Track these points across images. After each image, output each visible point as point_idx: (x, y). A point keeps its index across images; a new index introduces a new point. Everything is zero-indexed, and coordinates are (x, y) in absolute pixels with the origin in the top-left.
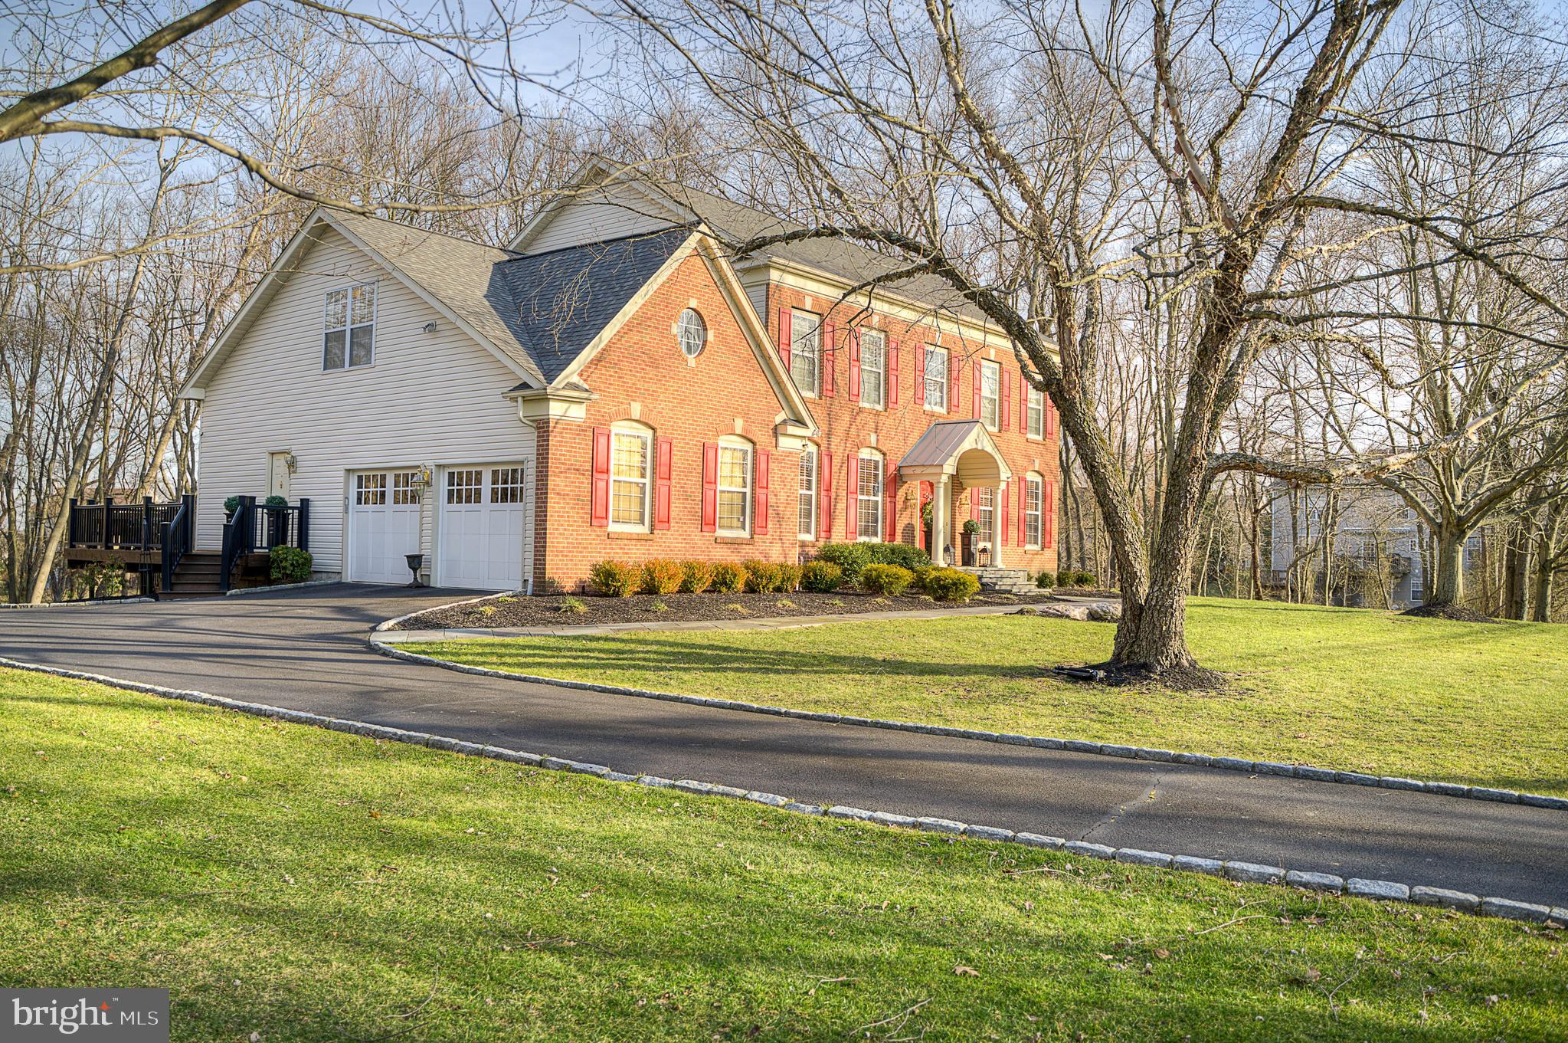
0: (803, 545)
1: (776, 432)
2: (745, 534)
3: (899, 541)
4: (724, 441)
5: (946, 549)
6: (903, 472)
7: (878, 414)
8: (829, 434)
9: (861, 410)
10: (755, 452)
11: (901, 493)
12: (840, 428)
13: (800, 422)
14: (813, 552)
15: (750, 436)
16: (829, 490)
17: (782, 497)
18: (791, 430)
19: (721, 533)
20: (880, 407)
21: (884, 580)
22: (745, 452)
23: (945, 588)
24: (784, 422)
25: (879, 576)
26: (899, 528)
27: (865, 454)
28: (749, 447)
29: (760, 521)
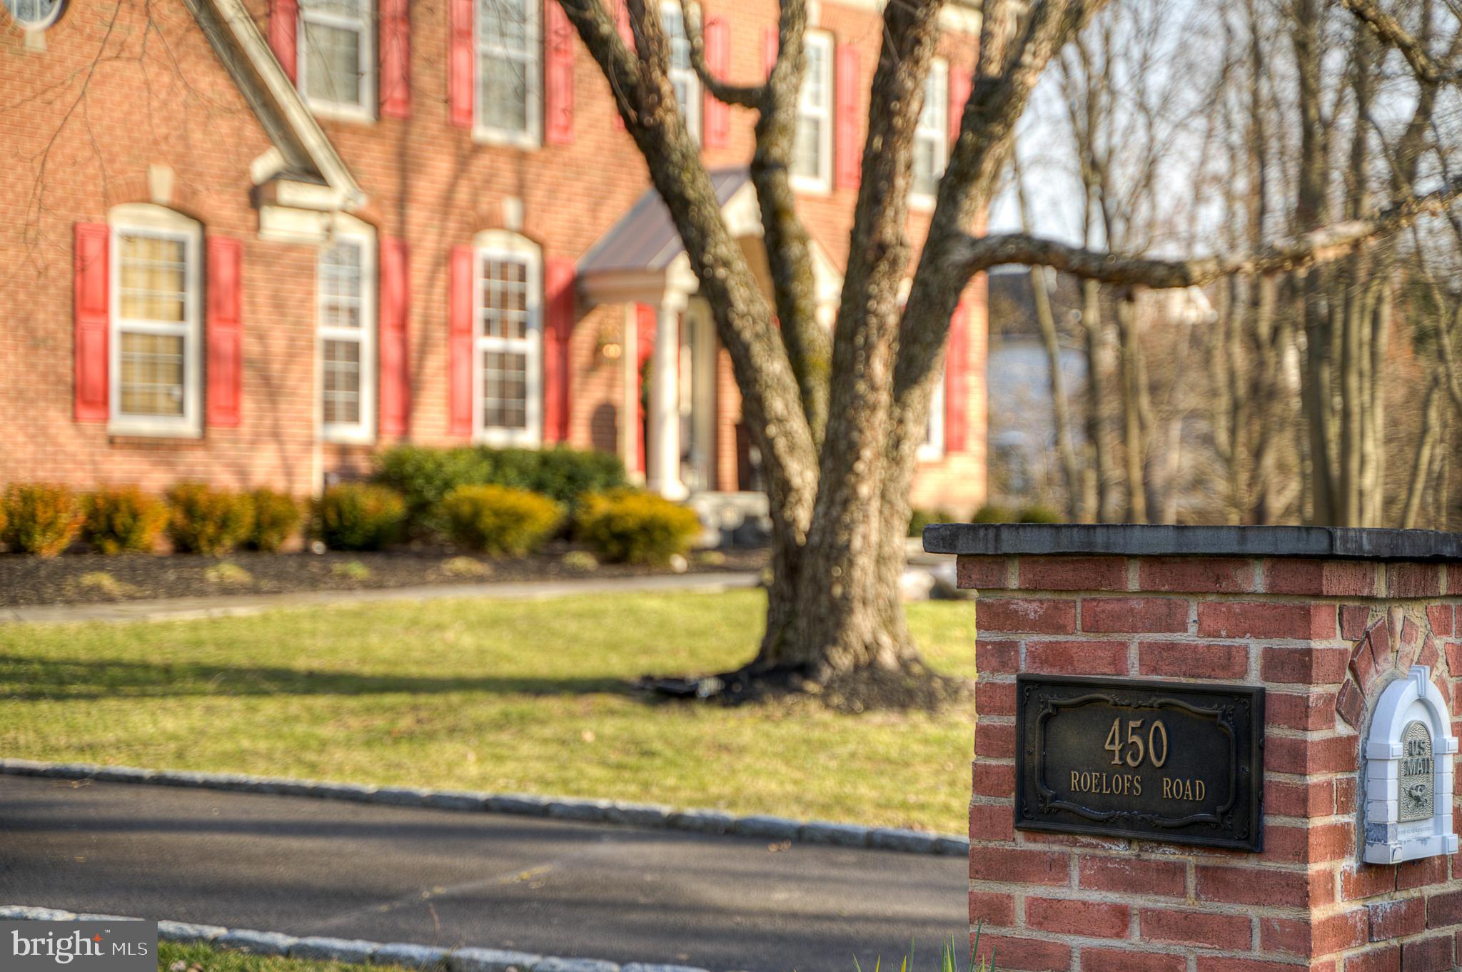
0: (343, 450)
1: (258, 197)
2: (188, 426)
3: (580, 439)
4: (123, 220)
5: (686, 458)
6: (590, 285)
7: (521, 156)
8: (402, 200)
9: (479, 148)
10: (205, 244)
11: (584, 334)
12: (427, 188)
13: (310, 173)
14: (363, 465)
15: (191, 207)
16: (403, 326)
17: (278, 343)
18: (288, 192)
19: (121, 424)
20: (528, 140)
21: (488, 521)
22: (181, 245)
23: (624, 538)
24: (275, 177)
25: (477, 514)
26: (583, 408)
27: (493, 246)
28: (190, 233)
29: (220, 394)
